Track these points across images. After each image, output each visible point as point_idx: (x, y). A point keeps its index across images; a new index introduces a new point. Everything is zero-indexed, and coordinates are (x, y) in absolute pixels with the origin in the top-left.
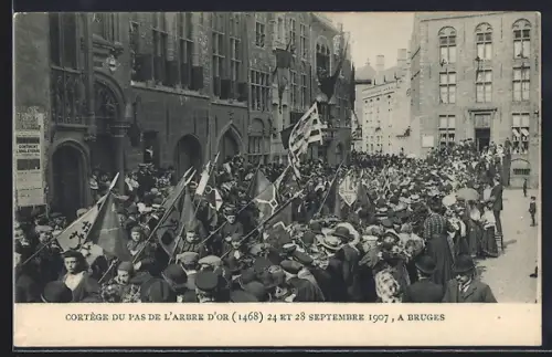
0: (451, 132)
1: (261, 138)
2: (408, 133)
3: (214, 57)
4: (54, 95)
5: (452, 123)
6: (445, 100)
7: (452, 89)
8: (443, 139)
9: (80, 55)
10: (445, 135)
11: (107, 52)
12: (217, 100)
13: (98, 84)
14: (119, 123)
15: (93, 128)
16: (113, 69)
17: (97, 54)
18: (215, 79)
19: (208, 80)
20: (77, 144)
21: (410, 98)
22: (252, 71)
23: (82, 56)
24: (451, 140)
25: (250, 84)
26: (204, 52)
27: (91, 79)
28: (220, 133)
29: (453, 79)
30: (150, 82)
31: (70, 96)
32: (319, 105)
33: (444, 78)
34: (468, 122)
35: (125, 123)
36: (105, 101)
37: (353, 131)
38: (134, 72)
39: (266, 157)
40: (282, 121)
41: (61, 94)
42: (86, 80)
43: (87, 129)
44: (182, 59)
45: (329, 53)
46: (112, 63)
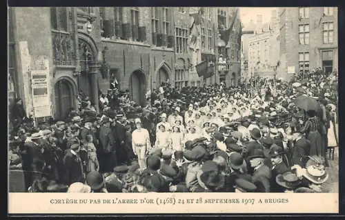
0: (306, 63)
1: (182, 70)
2: (278, 64)
3: (153, 20)
4: (54, 48)
5: (307, 57)
6: (302, 41)
7: (307, 35)
8: (302, 68)
9: (69, 22)
10: (302, 66)
11: (85, 20)
12: (155, 47)
13: (81, 40)
14: (95, 64)
15: (78, 68)
16: (89, 30)
17: (79, 21)
18: (153, 34)
19: (149, 36)
20: (69, 77)
21: (279, 42)
22: (177, 28)
23: (71, 23)
24: (307, 68)
25: (176, 36)
26: (146, 17)
27: (76, 38)
28: (158, 68)
29: (307, 29)
30: (113, 37)
31: (64, 49)
32: (220, 48)
33: (302, 28)
34: (318, 56)
35: (98, 64)
36: (85, 50)
37: (242, 64)
38: (103, 32)
39: (186, 82)
40: (196, 59)
41: (59, 47)
42: (73, 38)
43: (75, 69)
44: (132, 22)
45: (225, 14)
46: (89, 26)
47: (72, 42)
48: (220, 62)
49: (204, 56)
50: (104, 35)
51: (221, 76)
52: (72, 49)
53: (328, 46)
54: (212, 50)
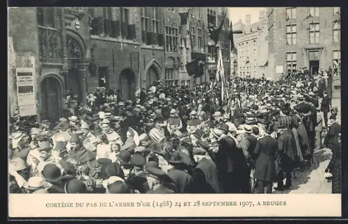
0: (294, 63)
1: (172, 69)
2: (267, 64)
3: (142, 19)
4: (41, 44)
5: (294, 57)
6: (290, 42)
7: (294, 35)
8: (289, 68)
9: (57, 19)
10: (290, 65)
11: (73, 16)
12: (145, 46)
13: (68, 37)
14: (83, 62)
15: (66, 65)
16: (77, 27)
17: (67, 18)
18: (143, 32)
19: (139, 34)
20: (57, 76)
21: (267, 42)
22: (167, 27)
23: (58, 19)
24: (294, 68)
25: (165, 35)
26: (136, 15)
27: (64, 34)
28: (147, 67)
29: (294, 29)
30: (102, 35)
31: (51, 45)
32: (209, 47)
33: (289, 28)
34: (305, 56)
35: (87, 62)
36: (73, 48)
37: (232, 63)
38: (91, 28)
39: (176, 81)
40: (186, 57)
41: (45, 43)
42: (60, 35)
43: (62, 66)
44: (122, 20)
45: (215, 14)
46: (77, 23)
47: (59, 38)
48: (209, 61)
49: (194, 55)
50: (92, 32)
51: (210, 75)
52: (59, 46)
53: (315, 46)
54: (202, 50)
